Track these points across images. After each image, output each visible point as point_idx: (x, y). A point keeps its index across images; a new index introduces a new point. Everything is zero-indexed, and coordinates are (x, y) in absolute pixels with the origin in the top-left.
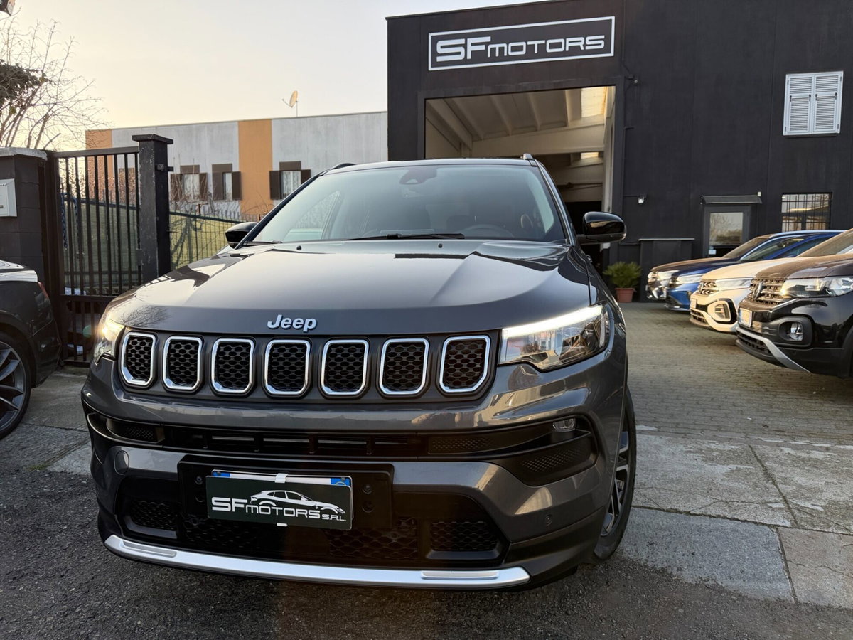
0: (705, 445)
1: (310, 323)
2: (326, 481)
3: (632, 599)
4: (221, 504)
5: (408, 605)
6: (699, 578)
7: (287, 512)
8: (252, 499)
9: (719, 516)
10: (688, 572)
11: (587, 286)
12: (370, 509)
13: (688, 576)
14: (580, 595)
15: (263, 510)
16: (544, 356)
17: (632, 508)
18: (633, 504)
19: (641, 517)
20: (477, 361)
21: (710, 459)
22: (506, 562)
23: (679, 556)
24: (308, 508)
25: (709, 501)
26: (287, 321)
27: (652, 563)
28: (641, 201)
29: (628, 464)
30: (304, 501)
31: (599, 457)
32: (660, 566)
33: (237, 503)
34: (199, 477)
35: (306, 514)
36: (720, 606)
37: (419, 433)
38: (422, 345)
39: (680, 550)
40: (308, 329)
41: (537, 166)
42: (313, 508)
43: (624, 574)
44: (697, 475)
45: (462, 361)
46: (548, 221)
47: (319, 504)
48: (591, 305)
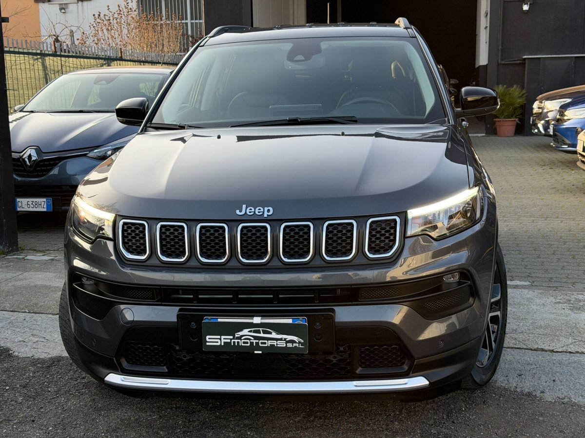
0: (575, 296)
1: (269, 211)
2: (289, 321)
3: (504, 413)
4: (213, 341)
5: (331, 421)
6: (558, 397)
7: (262, 343)
8: (236, 336)
9: (577, 352)
10: (549, 394)
11: (466, 166)
12: (319, 339)
13: (549, 397)
14: (463, 411)
15: (244, 343)
16: (435, 228)
17: (504, 349)
18: (505, 345)
19: (513, 355)
20: (391, 234)
21: (576, 308)
22: (412, 373)
23: (542, 383)
24: (277, 340)
25: (570, 341)
26: (251, 209)
27: (521, 389)
28: (526, 8)
29: (500, 311)
30: (274, 335)
31: (476, 300)
32: (527, 390)
33: (225, 339)
34: (193, 323)
35: (275, 344)
36: (571, 415)
37: (353, 286)
38: (352, 224)
39: (544, 378)
40: (268, 215)
41: (416, 37)
42: (281, 339)
43: (497, 397)
44: (563, 322)
45: (380, 235)
46: (430, 100)
47: (284, 336)
48: (470, 188)
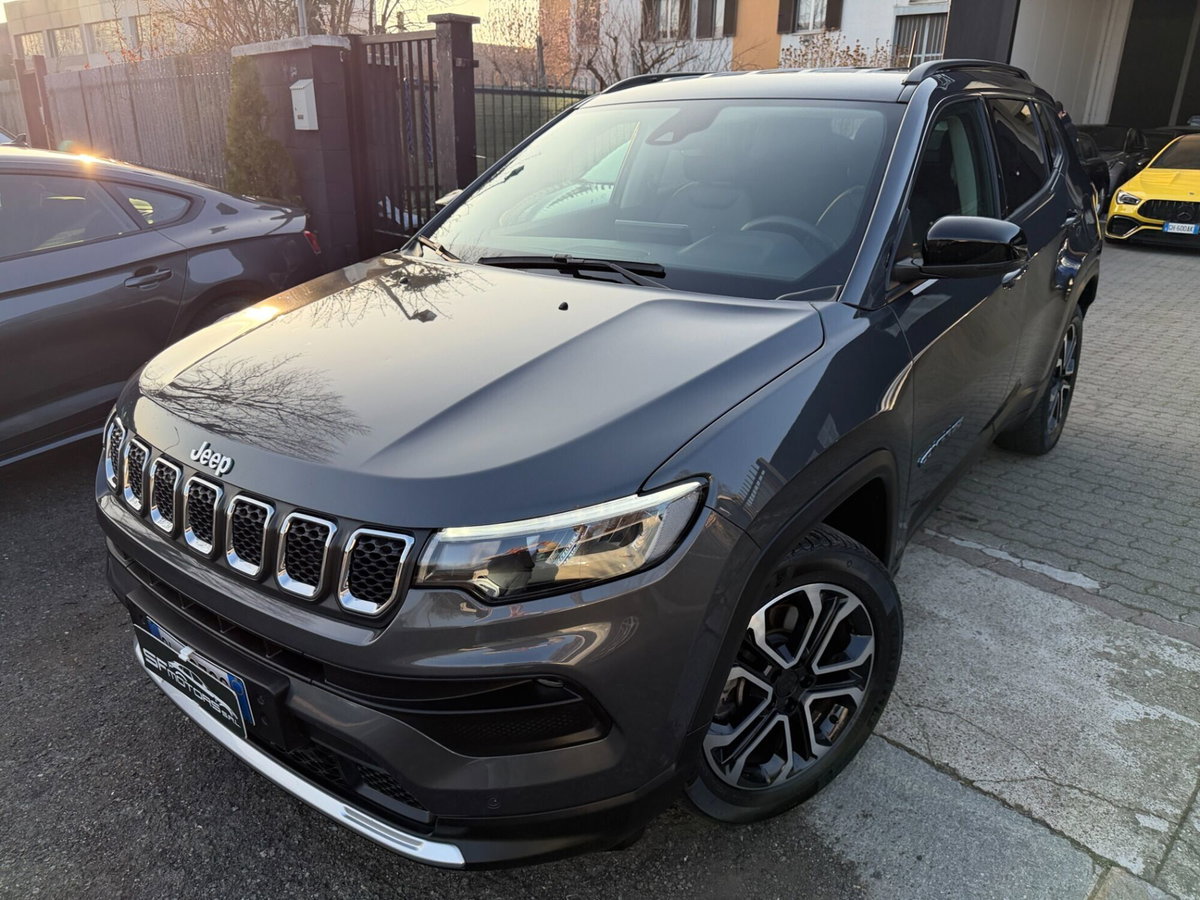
1: (225, 465)
4: (151, 658)
7: (196, 693)
8: (170, 666)
9: (1019, 808)
10: (885, 885)
12: (268, 722)
13: (881, 892)
15: (179, 680)
20: (388, 572)
21: (1128, 682)
22: (434, 835)
23: (892, 853)
24: (210, 697)
25: (1028, 771)
26: (207, 454)
27: (842, 848)
31: (614, 729)
33: (161, 663)
35: (210, 703)
38: (326, 531)
39: (904, 843)
41: (908, 101)
42: (214, 699)
43: (780, 851)
44: (1063, 712)
45: (368, 568)
47: (216, 697)
48: (642, 491)
